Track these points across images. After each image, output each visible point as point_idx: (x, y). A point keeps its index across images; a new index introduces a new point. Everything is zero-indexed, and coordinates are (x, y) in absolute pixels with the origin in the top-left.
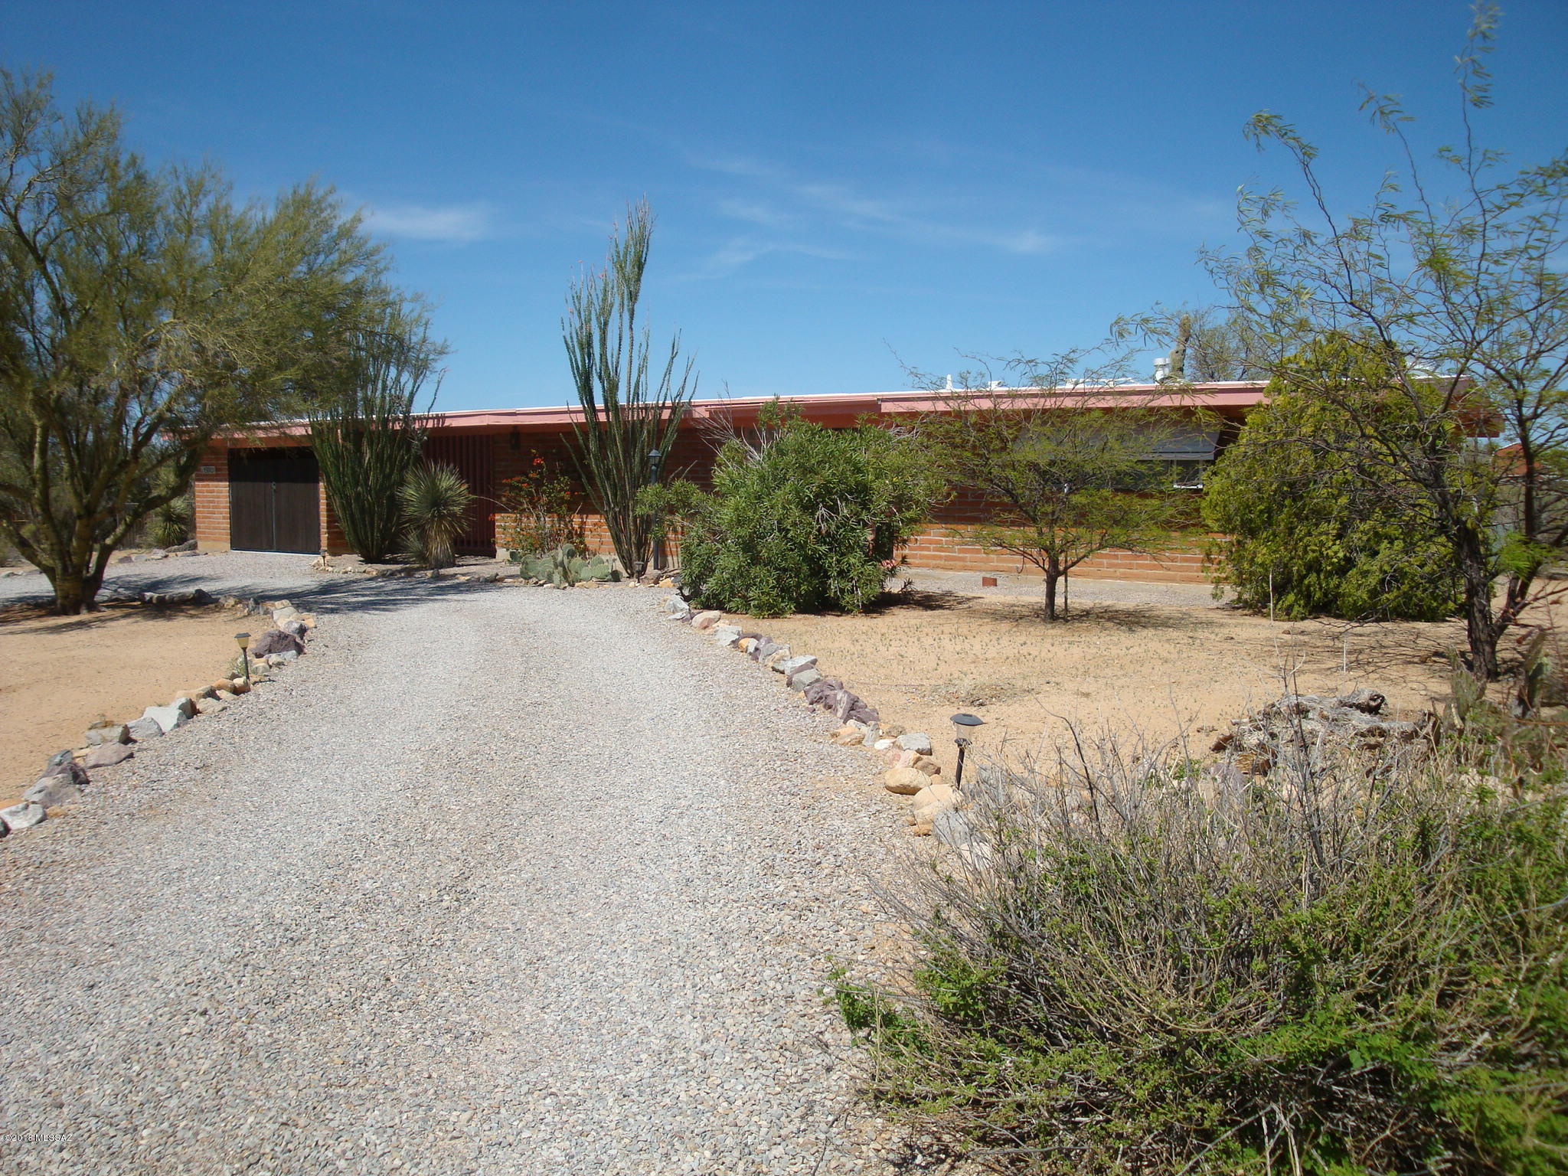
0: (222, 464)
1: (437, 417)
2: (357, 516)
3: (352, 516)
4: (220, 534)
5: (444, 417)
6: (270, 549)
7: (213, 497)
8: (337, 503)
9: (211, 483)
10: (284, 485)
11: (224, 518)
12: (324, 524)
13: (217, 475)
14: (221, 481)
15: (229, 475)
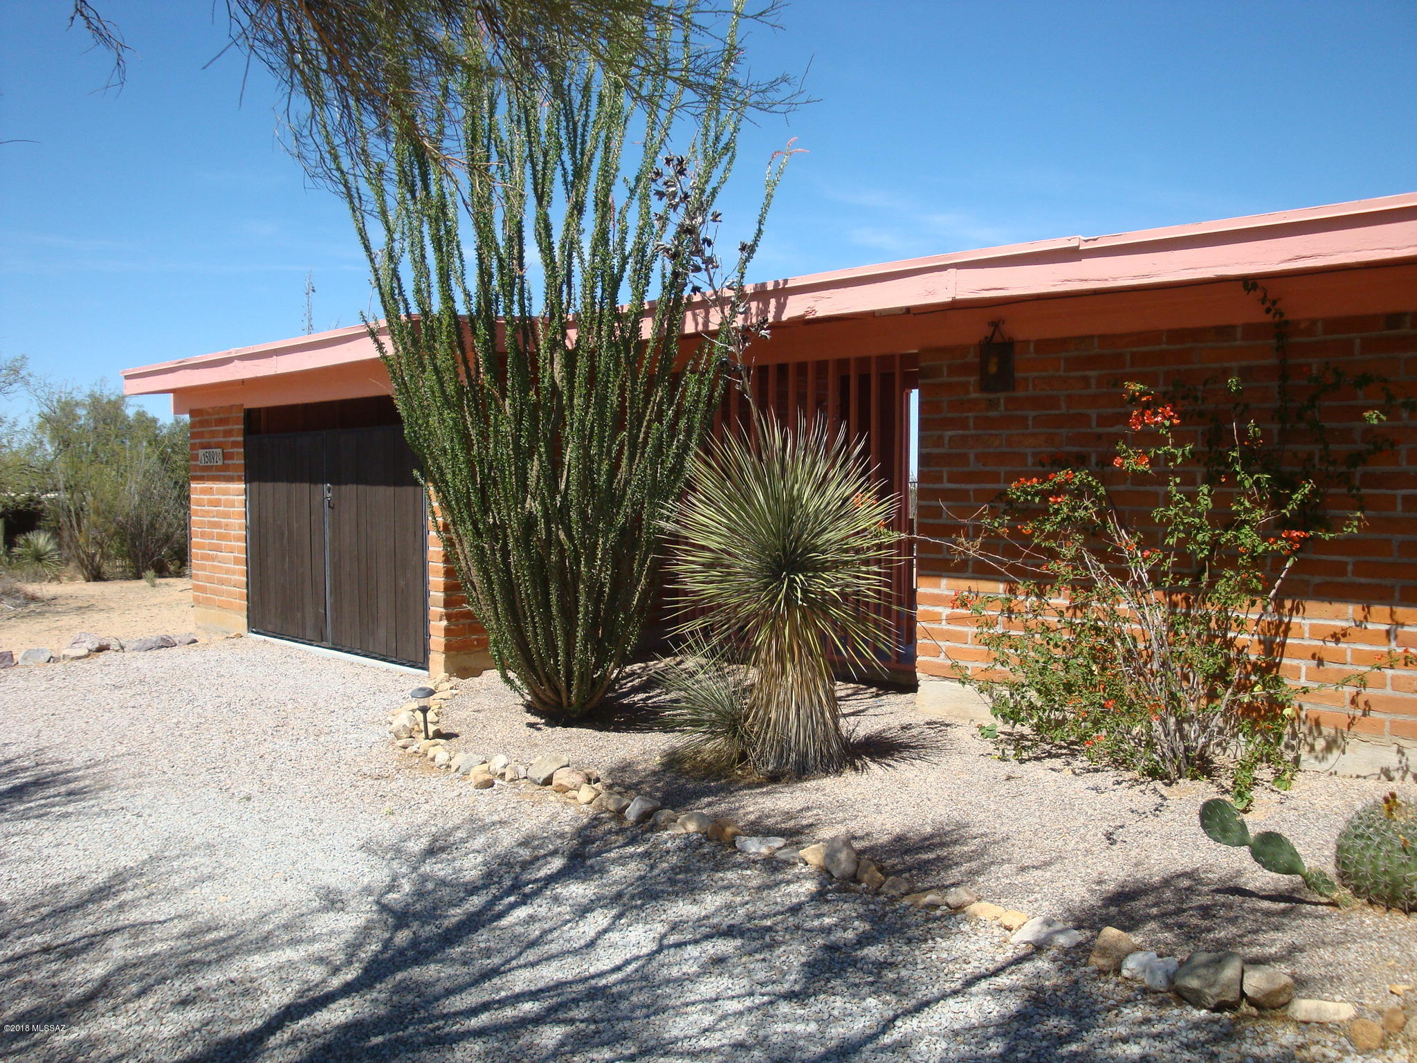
0: (234, 444)
1: (761, 294)
2: (525, 588)
3: (509, 588)
4: (230, 594)
5: (783, 293)
6: (319, 639)
7: (219, 514)
8: (466, 549)
9: (216, 486)
10: (349, 490)
11: (237, 561)
12: (437, 595)
13: (225, 468)
14: (230, 479)
15: (247, 466)
